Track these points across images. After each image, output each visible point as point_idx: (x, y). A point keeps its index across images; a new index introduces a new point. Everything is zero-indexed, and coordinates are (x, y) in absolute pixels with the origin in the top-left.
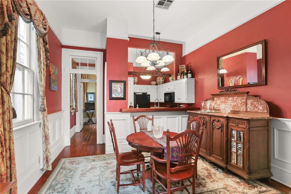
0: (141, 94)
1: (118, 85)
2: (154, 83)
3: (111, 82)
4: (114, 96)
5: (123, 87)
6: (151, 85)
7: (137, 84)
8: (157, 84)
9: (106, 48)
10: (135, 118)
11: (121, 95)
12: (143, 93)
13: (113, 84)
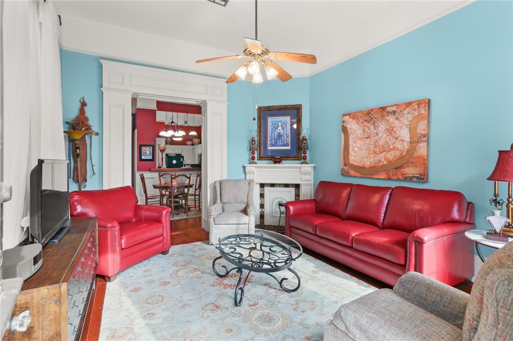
0: (174, 155)
1: (147, 149)
2: (189, 143)
3: (140, 147)
4: (143, 158)
5: (151, 151)
6: (186, 145)
7: (170, 144)
8: (193, 145)
9: (136, 112)
10: (161, 175)
11: (150, 157)
12: (177, 155)
13: (142, 147)
